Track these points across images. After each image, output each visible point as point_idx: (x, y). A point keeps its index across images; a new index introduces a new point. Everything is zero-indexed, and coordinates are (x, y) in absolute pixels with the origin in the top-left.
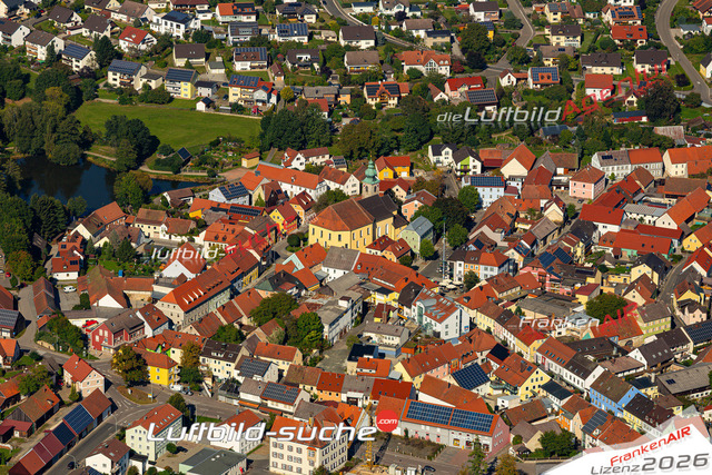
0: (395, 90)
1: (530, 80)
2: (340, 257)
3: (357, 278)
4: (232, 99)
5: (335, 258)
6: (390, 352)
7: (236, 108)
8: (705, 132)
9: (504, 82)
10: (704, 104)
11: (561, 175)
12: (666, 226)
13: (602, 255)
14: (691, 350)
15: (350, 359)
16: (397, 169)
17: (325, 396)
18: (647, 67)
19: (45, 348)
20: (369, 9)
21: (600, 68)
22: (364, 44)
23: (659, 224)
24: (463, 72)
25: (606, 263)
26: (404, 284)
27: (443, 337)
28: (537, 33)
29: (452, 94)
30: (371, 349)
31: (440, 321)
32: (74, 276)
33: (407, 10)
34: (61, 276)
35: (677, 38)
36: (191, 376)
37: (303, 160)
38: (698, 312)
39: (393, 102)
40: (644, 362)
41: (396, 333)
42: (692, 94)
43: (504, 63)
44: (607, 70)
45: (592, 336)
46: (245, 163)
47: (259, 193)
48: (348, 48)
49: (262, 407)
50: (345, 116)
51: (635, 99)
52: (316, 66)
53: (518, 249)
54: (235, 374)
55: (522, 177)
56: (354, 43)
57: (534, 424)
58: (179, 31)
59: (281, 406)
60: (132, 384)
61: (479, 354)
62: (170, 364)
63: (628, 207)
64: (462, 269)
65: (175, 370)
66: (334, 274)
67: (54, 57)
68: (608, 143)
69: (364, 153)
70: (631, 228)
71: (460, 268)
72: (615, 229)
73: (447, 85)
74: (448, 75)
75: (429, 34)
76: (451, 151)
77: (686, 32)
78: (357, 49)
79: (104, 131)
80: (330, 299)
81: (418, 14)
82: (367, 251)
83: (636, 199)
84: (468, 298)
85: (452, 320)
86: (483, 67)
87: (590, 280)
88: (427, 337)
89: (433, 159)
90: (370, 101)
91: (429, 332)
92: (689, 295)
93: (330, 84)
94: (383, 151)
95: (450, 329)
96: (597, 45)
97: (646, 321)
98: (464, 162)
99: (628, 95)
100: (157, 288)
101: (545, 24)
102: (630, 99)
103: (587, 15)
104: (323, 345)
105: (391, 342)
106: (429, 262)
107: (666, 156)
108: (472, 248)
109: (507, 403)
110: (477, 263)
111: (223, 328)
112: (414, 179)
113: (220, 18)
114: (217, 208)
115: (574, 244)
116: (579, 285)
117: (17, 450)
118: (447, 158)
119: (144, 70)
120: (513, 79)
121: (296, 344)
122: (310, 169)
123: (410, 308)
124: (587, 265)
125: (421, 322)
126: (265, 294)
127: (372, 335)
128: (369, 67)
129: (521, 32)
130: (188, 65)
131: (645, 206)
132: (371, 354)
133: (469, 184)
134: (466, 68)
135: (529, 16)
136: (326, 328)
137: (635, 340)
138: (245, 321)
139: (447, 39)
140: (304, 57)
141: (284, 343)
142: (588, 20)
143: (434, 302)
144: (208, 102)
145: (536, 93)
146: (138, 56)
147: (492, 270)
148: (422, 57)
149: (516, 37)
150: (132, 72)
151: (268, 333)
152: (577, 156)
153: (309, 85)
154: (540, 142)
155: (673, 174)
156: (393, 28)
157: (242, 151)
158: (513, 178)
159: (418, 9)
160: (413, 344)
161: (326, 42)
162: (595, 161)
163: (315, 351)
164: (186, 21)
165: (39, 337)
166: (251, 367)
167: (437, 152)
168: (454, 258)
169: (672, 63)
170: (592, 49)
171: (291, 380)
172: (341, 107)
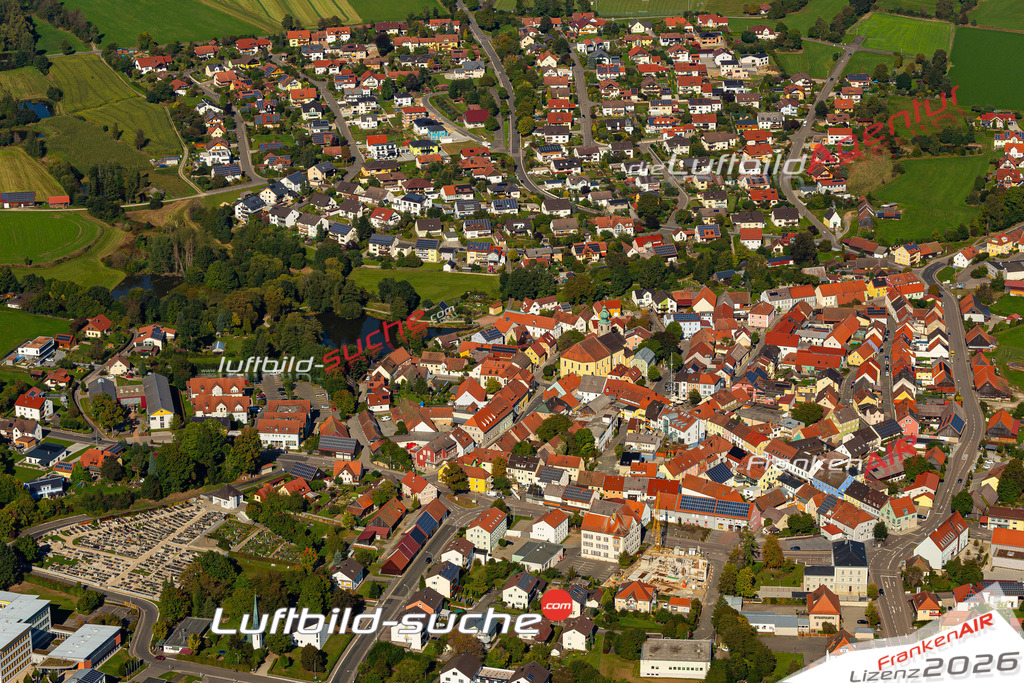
0: (596, 248)
1: (697, 236)
2: (591, 383)
3: (607, 399)
4: (470, 261)
5: (588, 384)
6: (648, 457)
7: (474, 268)
8: (840, 270)
9: (677, 238)
10: (833, 249)
11: (737, 310)
12: (832, 346)
13: (788, 372)
14: (879, 443)
15: (621, 464)
16: (611, 310)
17: (610, 494)
18: (784, 221)
19: (381, 466)
20: (558, 185)
21: (747, 224)
22: (563, 213)
23: (826, 345)
24: (643, 231)
25: (794, 377)
26: (649, 403)
27: (686, 443)
28: (692, 198)
29: (641, 249)
30: (637, 455)
31: (684, 430)
32: (386, 407)
33: (589, 185)
34: (376, 409)
35: (800, 197)
36: (502, 484)
37: (538, 307)
38: (878, 413)
39: (596, 258)
40: (849, 455)
41: (652, 442)
42: (825, 241)
43: (672, 223)
44: (753, 225)
45: (803, 437)
46: (492, 311)
47: (511, 335)
48: (552, 217)
49: (564, 506)
50: (561, 270)
51: (781, 247)
52: (529, 232)
53: (725, 370)
54: (536, 480)
55: (710, 313)
56: (554, 213)
57: (778, 508)
58: (416, 210)
59: (579, 505)
60: (458, 492)
61: (718, 455)
62: (485, 475)
63: (798, 332)
64: (685, 388)
65: (490, 480)
66: (589, 397)
67: (323, 234)
68: (769, 283)
69: (584, 299)
70: (806, 349)
71: (685, 387)
72: (794, 350)
73: (635, 243)
74: (632, 234)
75: (612, 203)
76: (650, 295)
77: (806, 193)
78: (558, 217)
79: (377, 291)
80: (594, 417)
81: (598, 187)
82: (609, 377)
83: (804, 325)
84: (699, 411)
85: (692, 429)
86: (658, 228)
87: (787, 392)
88: (674, 443)
89: (636, 301)
90: (578, 258)
91: (675, 439)
92: (867, 400)
93: (543, 246)
94: (598, 297)
95: (691, 436)
96: (740, 205)
97: (841, 422)
98: (663, 303)
99: (775, 243)
100: (456, 415)
101: (696, 191)
102: (777, 247)
103: (727, 183)
104: (596, 454)
105: (648, 449)
106: (656, 383)
107: (818, 290)
108: (691, 371)
109: (752, 493)
110: (698, 382)
111: (520, 445)
112: (624, 317)
113: (445, 197)
114: (481, 348)
115: (767, 364)
116: (778, 396)
117: (381, 551)
118: (648, 300)
119: (397, 241)
120: (684, 235)
121: (576, 454)
122: (544, 314)
123: (656, 421)
124: (780, 380)
125: (666, 432)
126: (545, 416)
127: (633, 444)
128: (571, 231)
129: (678, 198)
130: (428, 235)
131: (811, 332)
132: (637, 459)
133: (672, 320)
134: (645, 228)
135: (682, 185)
136: (597, 440)
137: (835, 438)
138: (532, 437)
139: (625, 206)
140: (519, 225)
141: (567, 454)
142: (728, 186)
143: (676, 415)
144: (452, 265)
145: (704, 246)
146: (386, 230)
147: (710, 387)
148: (611, 221)
149: (676, 202)
150: (388, 244)
151: (555, 446)
152: (749, 294)
153: (528, 247)
154: (716, 284)
155: (824, 305)
156: (581, 199)
157: (488, 302)
158: (703, 314)
159: (597, 184)
160: (665, 450)
161: (532, 213)
162: (764, 297)
163: (591, 459)
164: (421, 200)
165: (374, 458)
166: (548, 475)
167: (640, 296)
168: (678, 379)
169: (801, 217)
170: (737, 209)
171: (582, 484)
172: (555, 264)
